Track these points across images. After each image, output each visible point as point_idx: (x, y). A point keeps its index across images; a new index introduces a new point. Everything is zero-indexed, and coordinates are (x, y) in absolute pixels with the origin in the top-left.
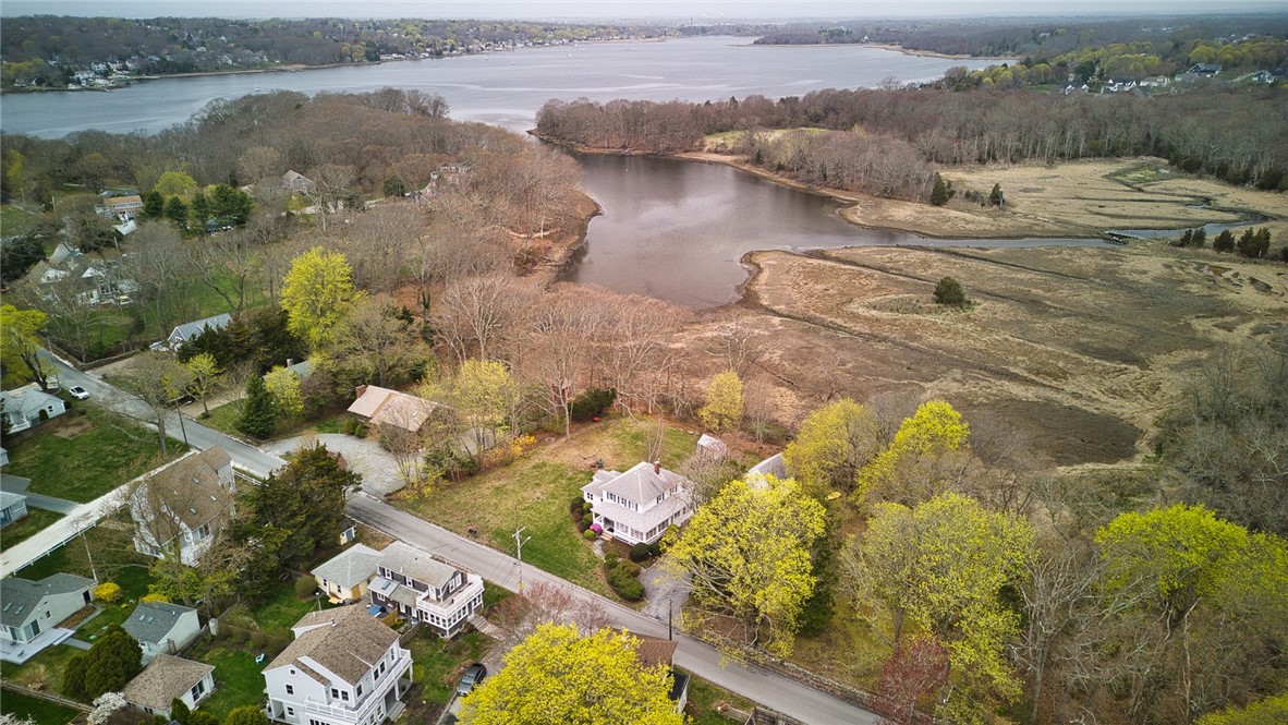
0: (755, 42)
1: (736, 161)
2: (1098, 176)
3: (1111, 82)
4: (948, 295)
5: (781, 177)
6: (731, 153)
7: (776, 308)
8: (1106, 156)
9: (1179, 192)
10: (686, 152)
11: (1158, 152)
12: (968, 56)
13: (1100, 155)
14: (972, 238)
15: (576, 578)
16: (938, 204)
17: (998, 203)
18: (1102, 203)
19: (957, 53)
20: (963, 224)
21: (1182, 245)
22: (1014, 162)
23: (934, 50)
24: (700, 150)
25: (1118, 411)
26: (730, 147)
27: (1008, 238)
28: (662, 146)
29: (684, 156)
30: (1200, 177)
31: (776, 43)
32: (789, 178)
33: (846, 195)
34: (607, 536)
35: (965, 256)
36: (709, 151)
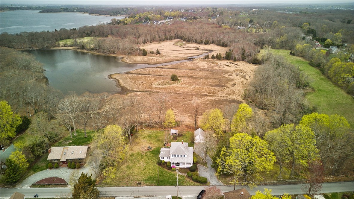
0: (40, 12)
1: (74, 49)
2: (172, 45)
3: (154, 21)
4: (174, 78)
5: (94, 52)
6: (71, 46)
7: (134, 90)
8: (169, 40)
9: (191, 47)
10: (54, 47)
11: (178, 38)
12: (109, 15)
13: (168, 40)
14: (161, 63)
15: (183, 184)
16: (145, 56)
17: (159, 54)
18: (180, 51)
19: (106, 15)
20: (156, 60)
21: (205, 59)
22: (151, 43)
23: (98, 14)
24: (59, 46)
25: (233, 98)
26: (69, 44)
27: (169, 62)
28: (45, 46)
29: (54, 48)
30: (192, 43)
31: (48, 12)
32: (97, 52)
33: (119, 56)
34: (178, 168)
35: (165, 68)
36: (62, 46)
